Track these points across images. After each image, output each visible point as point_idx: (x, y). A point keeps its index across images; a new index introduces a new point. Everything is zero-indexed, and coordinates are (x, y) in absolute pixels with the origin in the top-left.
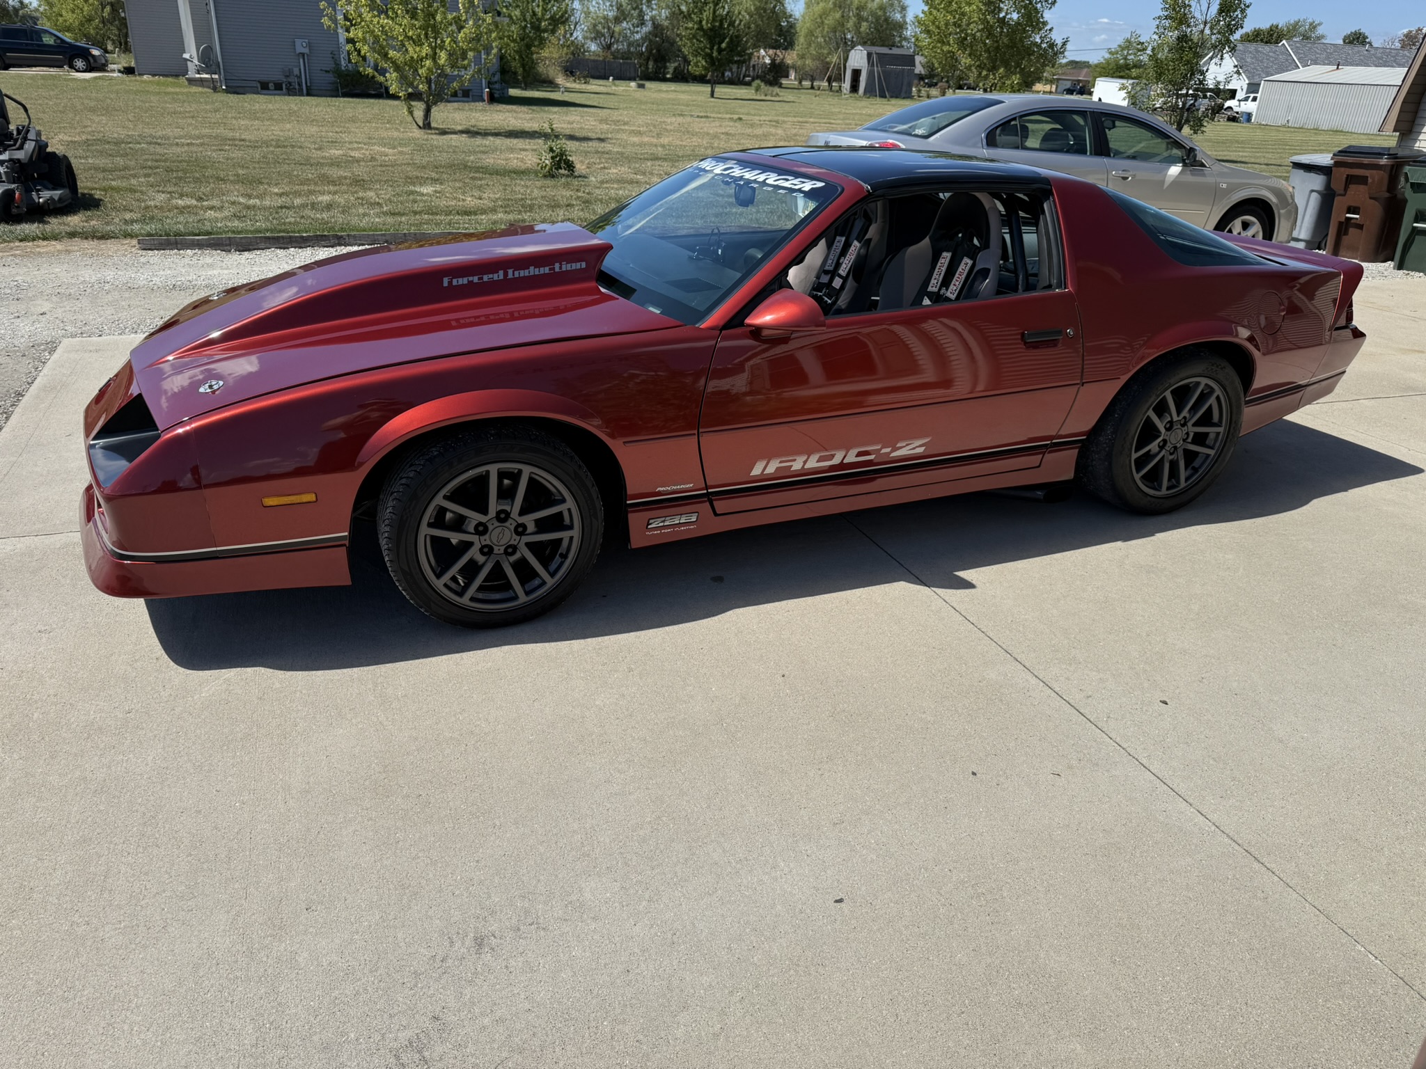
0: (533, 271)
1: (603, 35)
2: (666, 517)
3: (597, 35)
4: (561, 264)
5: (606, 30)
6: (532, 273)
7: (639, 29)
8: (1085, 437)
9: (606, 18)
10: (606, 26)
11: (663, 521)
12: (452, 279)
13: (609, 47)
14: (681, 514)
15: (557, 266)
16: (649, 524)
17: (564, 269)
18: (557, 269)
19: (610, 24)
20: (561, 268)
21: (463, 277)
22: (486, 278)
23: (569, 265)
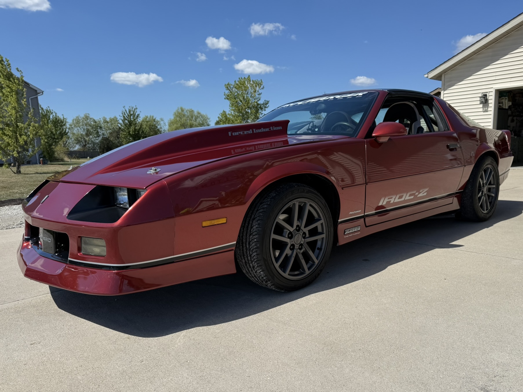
0: (262, 130)
1: (81, 141)
2: (350, 228)
3: (78, 142)
4: (273, 127)
5: (83, 140)
6: (263, 131)
7: (98, 138)
8: (462, 190)
9: (81, 135)
10: (83, 138)
11: (349, 231)
12: (232, 133)
13: (85, 145)
14: (355, 227)
15: (271, 128)
16: (345, 232)
17: (274, 129)
18: (272, 130)
19: (84, 137)
20: (273, 129)
21: (236, 132)
22: (245, 132)
23: (276, 128)
